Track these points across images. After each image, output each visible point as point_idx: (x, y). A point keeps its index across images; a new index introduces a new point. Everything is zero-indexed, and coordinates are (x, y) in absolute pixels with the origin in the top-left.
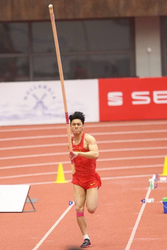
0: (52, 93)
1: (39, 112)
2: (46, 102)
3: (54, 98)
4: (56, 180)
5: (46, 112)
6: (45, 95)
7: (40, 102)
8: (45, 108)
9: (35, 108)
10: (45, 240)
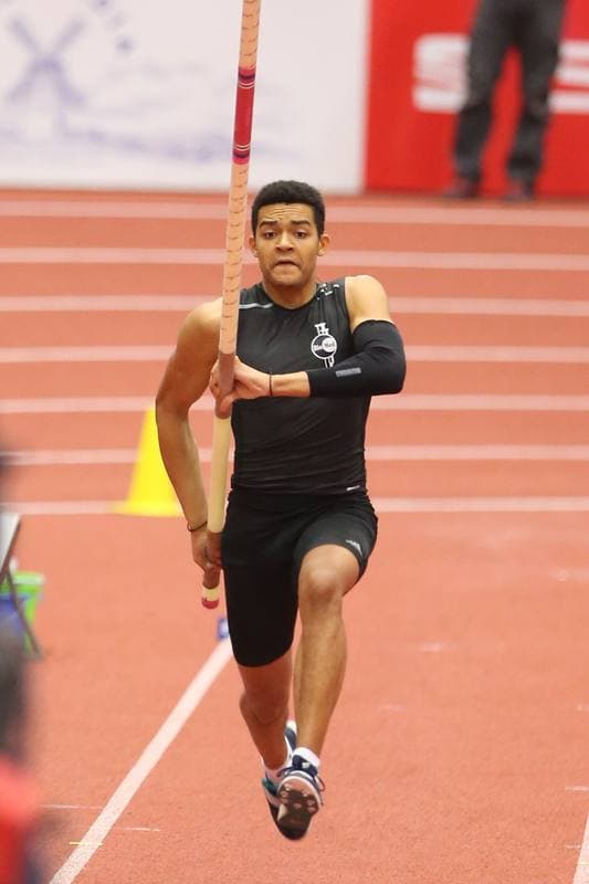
0: (118, 21)
1: (38, 120)
2: (82, 65)
3: (125, 46)
4: (122, 494)
5: (79, 121)
6: (74, 30)
7: (48, 66)
8: (70, 97)
9: (20, 93)
10: (120, 822)
